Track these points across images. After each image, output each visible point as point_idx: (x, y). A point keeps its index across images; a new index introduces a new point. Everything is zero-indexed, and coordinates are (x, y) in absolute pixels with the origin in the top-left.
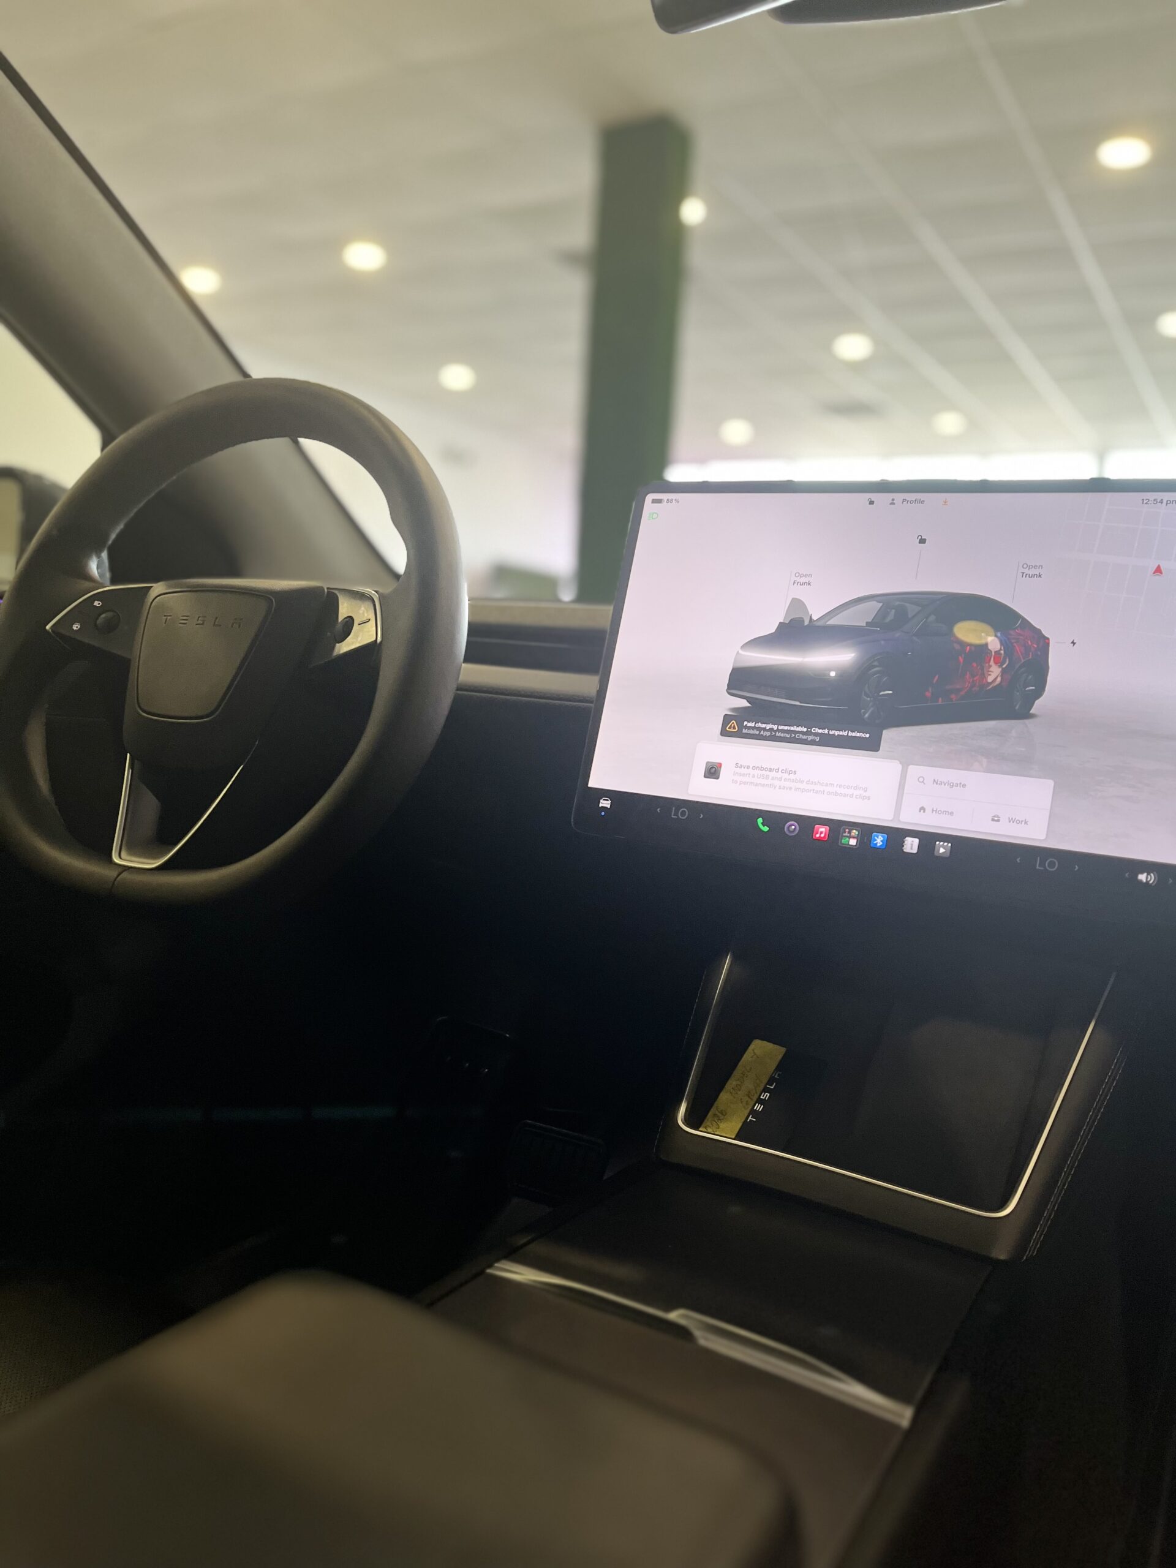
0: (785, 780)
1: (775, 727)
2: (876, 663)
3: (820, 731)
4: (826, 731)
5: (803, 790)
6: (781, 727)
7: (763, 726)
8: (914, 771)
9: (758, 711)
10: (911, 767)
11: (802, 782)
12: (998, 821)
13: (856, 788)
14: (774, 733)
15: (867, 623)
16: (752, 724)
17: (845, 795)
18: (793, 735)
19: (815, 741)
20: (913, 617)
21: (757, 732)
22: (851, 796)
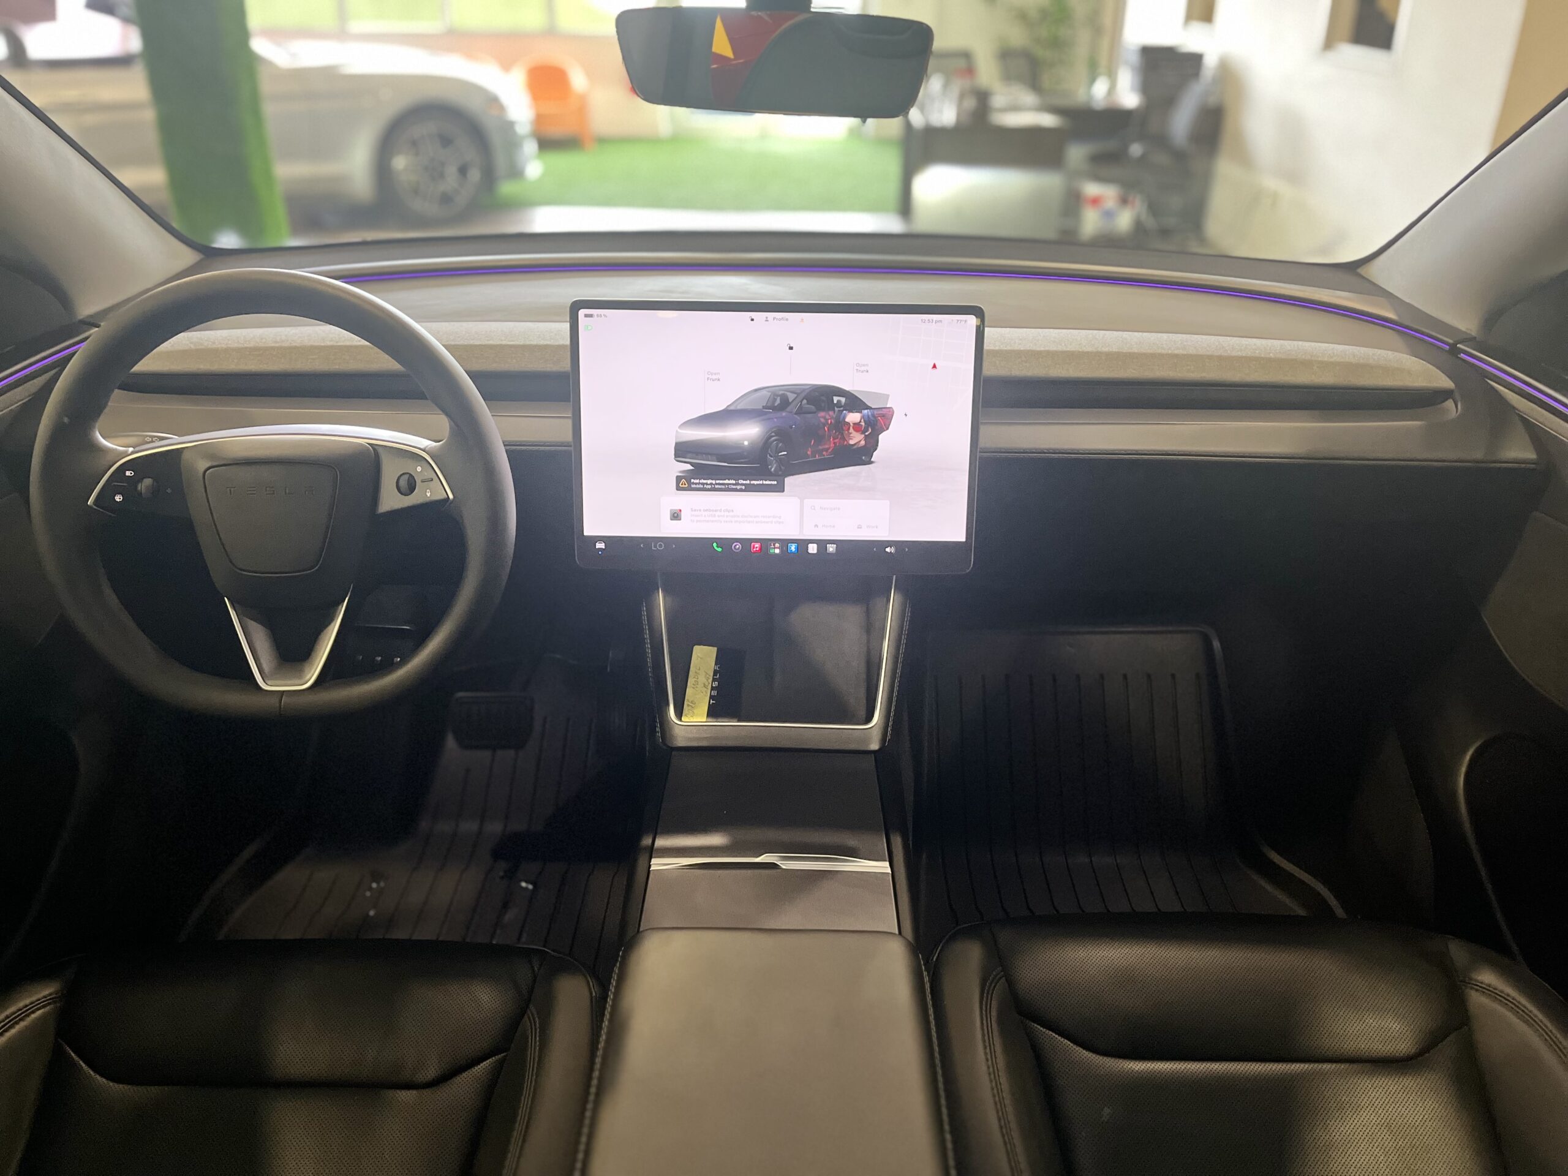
0: (727, 516)
1: (714, 482)
2: (773, 434)
3: (745, 482)
4: (748, 482)
5: (740, 522)
6: (718, 482)
7: (705, 481)
8: (808, 502)
9: (700, 471)
10: (806, 501)
11: (739, 516)
12: (861, 528)
13: (774, 517)
14: (713, 486)
15: (763, 406)
16: (697, 481)
17: (767, 522)
18: (727, 486)
19: (742, 489)
20: (793, 401)
21: (702, 486)
22: (772, 522)
